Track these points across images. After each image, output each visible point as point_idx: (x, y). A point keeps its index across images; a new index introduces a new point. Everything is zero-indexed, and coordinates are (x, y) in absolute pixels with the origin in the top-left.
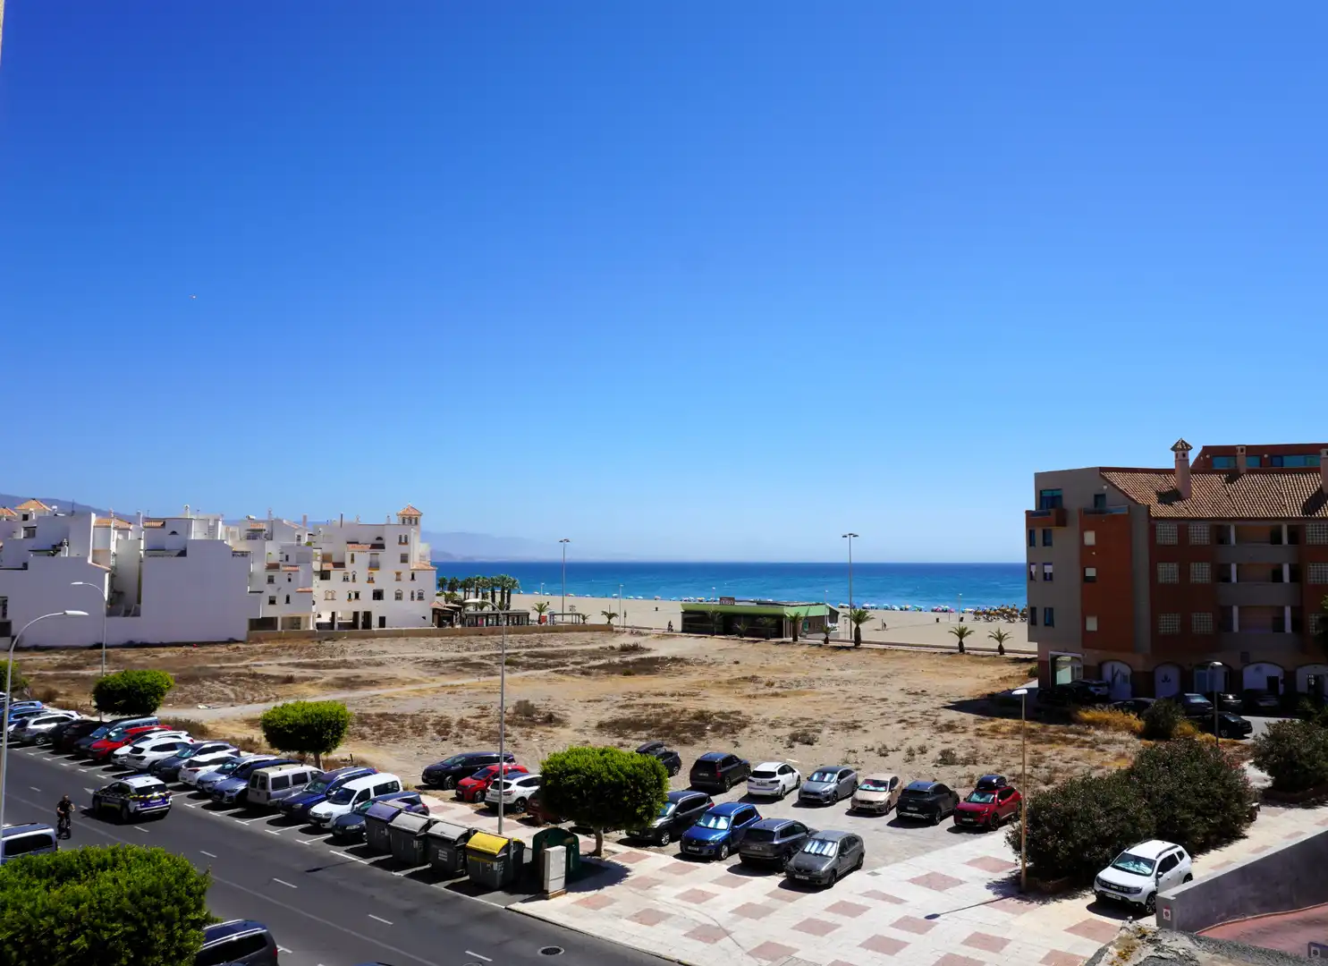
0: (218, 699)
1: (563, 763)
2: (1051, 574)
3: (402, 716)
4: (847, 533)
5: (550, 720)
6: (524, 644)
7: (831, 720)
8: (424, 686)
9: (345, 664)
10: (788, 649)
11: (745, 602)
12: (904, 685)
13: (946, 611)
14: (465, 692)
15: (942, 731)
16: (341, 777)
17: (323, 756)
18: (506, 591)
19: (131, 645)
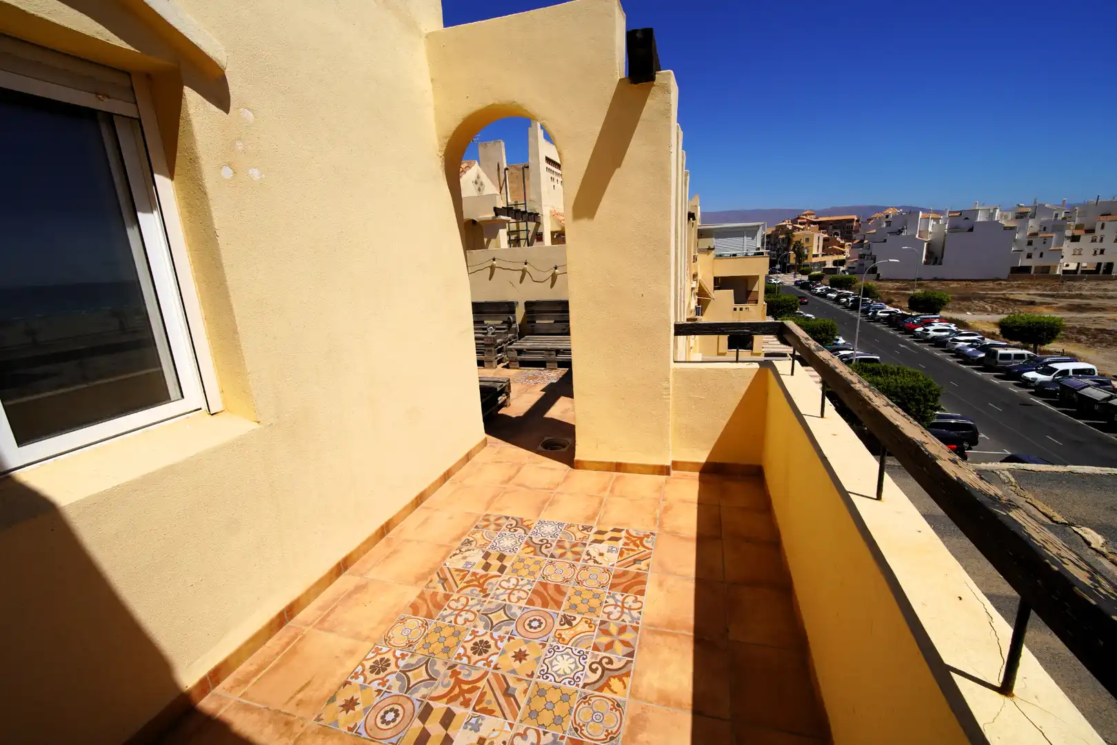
0: (980, 310)
9: (1080, 296)
16: (1047, 360)
19: (935, 279)
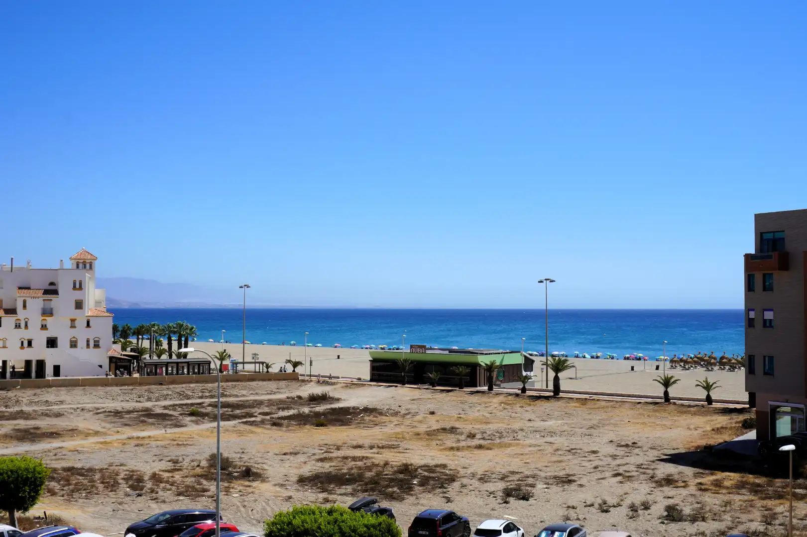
1: (290, 523)
2: (770, 320)
3: (91, 470)
4: (543, 279)
5: (248, 474)
6: (207, 394)
7: (543, 474)
8: (108, 439)
9: (22, 415)
10: (484, 399)
11: (436, 351)
12: (612, 436)
13: (639, 359)
14: (153, 443)
15: (662, 486)
17: (18, 514)
18: (183, 339)
